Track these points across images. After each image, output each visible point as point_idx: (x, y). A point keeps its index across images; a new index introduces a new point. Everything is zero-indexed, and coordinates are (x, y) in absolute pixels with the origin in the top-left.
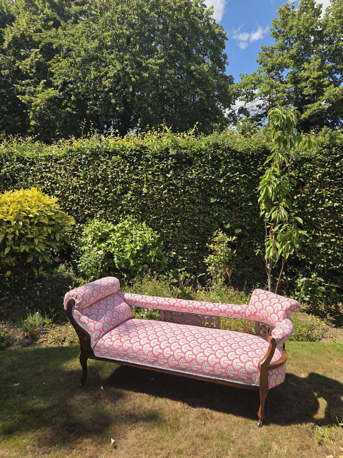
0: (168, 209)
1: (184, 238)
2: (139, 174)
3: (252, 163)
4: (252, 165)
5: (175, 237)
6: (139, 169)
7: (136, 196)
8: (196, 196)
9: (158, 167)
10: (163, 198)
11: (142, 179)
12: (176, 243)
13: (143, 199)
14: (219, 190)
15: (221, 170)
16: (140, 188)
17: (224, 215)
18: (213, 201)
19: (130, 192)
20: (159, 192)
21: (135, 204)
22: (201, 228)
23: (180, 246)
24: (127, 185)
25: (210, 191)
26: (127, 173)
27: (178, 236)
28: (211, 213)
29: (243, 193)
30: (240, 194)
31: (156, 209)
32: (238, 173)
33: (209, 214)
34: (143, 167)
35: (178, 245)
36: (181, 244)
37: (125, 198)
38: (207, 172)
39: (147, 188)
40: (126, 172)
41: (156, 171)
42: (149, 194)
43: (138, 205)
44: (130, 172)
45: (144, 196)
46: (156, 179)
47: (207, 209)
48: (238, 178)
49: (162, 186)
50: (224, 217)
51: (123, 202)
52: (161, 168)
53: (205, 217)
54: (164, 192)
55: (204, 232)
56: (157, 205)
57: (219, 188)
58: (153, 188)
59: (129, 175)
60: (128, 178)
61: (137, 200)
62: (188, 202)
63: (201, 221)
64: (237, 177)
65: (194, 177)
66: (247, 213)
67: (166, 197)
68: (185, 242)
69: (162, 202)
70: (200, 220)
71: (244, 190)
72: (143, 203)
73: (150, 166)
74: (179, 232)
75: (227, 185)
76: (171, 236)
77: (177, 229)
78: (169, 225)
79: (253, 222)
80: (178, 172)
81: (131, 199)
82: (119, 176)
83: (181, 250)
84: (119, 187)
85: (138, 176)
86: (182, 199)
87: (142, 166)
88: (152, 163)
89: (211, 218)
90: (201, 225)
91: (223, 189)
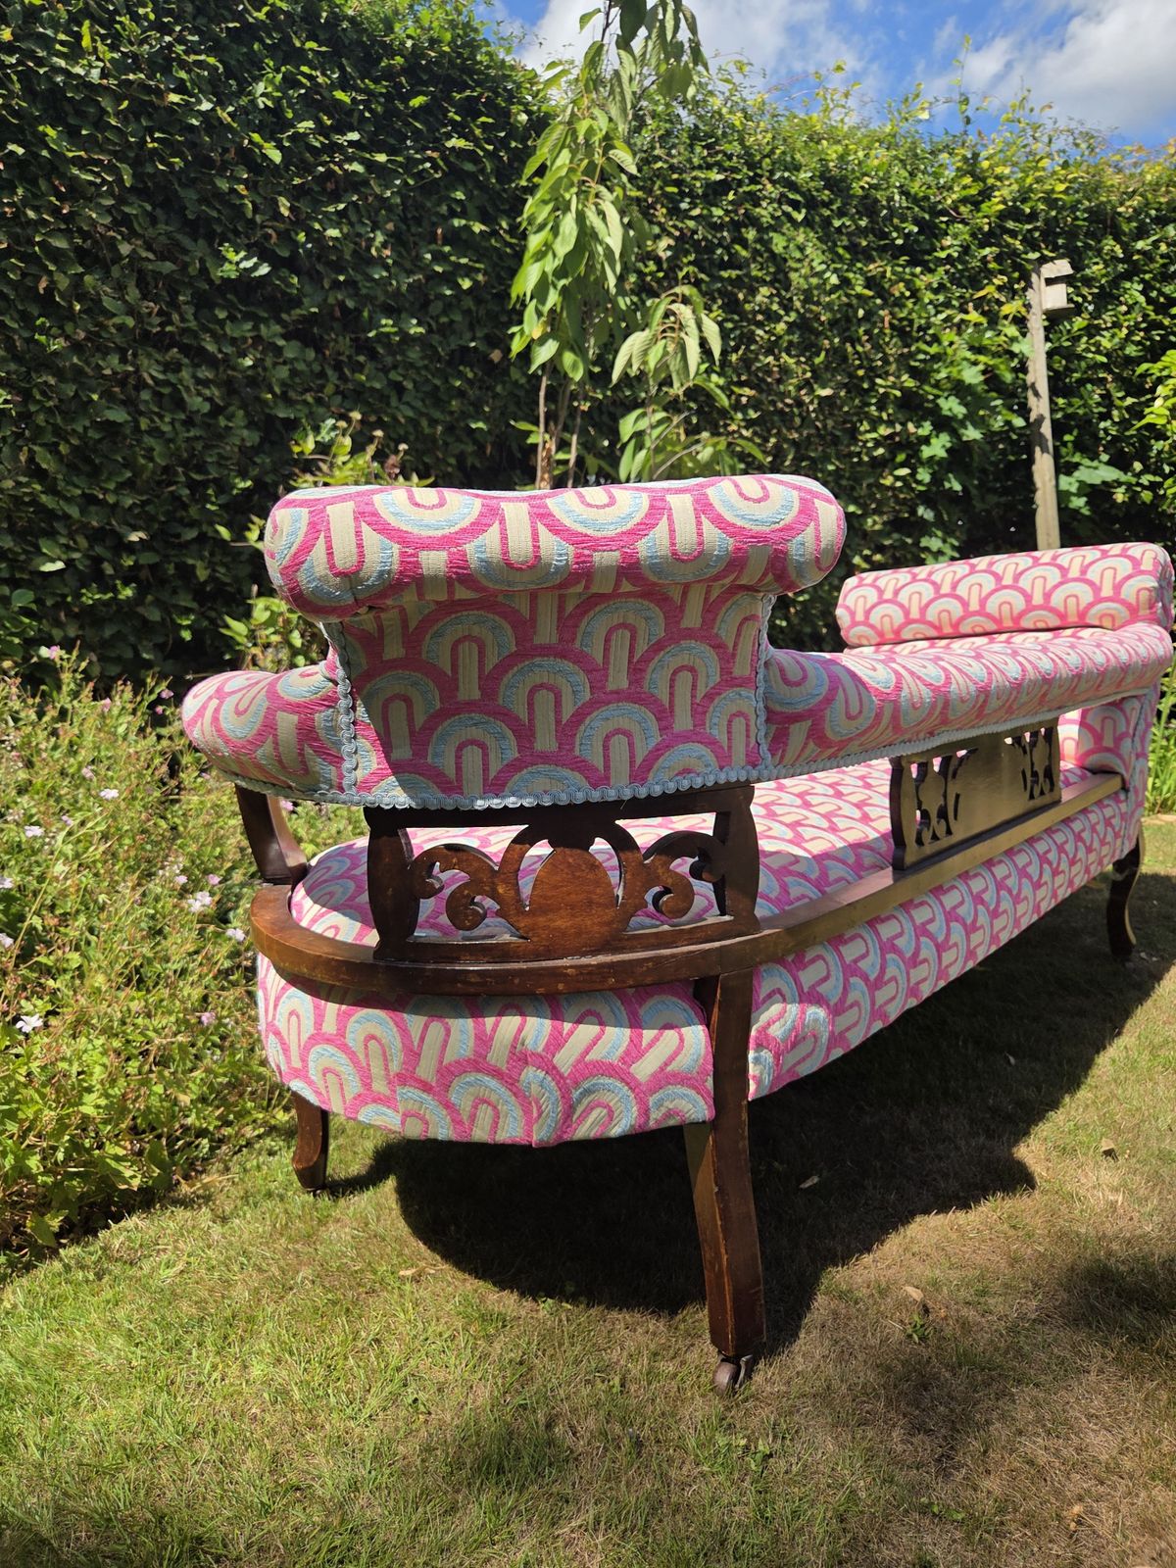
1: (34, 502)
3: (417, 102)
4: (416, 113)
8: (111, 210)
14: (257, 207)
15: (260, 87)
17: (284, 372)
18: (232, 264)
22: (149, 441)
25: (205, 200)
28: (210, 346)
29: (381, 262)
30: (364, 260)
32: (354, 136)
33: (198, 354)
38: (183, 75)
47: (183, 319)
48: (357, 167)
50: (283, 384)
53: (173, 367)
55: (170, 470)
57: (260, 199)
62: (61, 243)
63: (145, 395)
64: (350, 160)
65: (95, 78)
66: (394, 376)
68: (41, 523)
70: (141, 385)
71: (384, 245)
75: (302, 193)
79: (427, 431)
86: (18, 214)
89: (206, 383)
90: (152, 421)
91: (284, 206)
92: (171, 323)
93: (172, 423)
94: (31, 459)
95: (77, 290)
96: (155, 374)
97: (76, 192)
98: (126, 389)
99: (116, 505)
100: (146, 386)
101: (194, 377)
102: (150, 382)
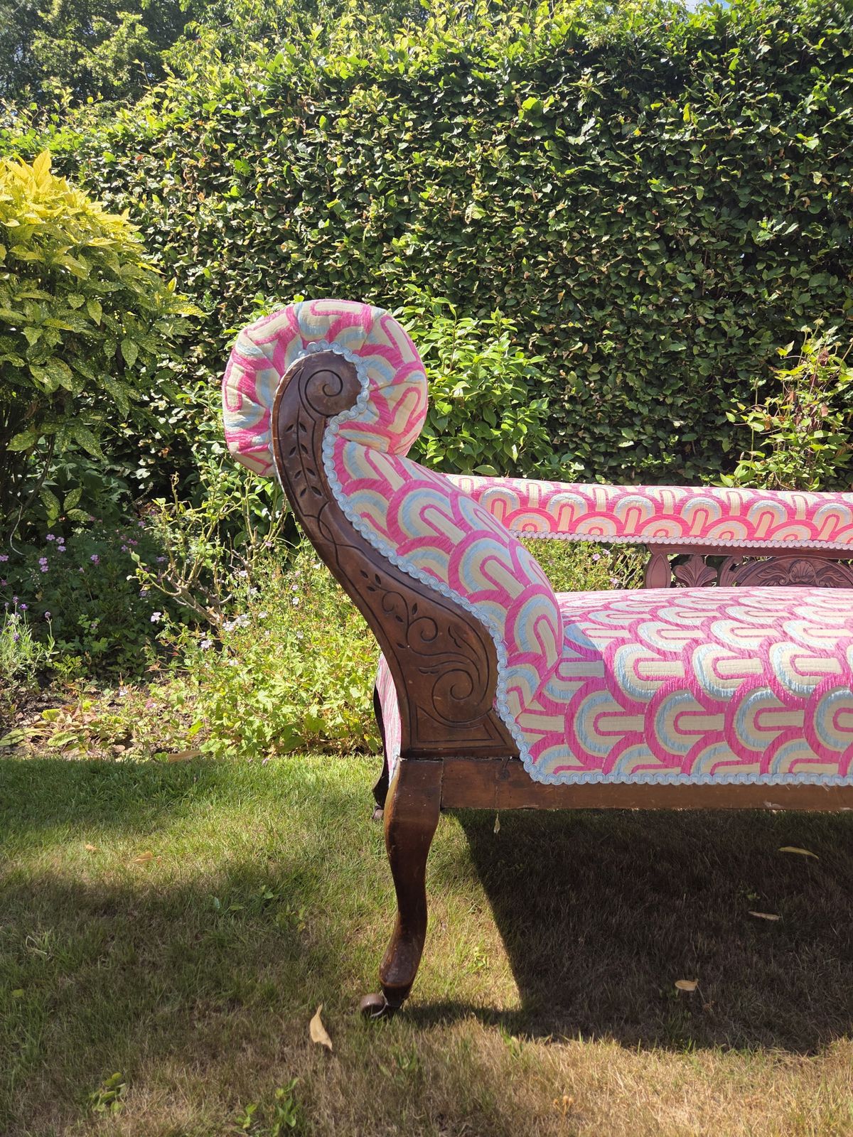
0: (565, 286)
1: (623, 407)
2: (455, 150)
5: (584, 403)
6: (456, 132)
7: (436, 240)
8: (688, 218)
9: (532, 113)
10: (549, 239)
11: (465, 168)
12: (587, 430)
13: (462, 252)
14: (795, 185)
15: (810, 98)
16: (457, 208)
17: (806, 298)
18: (766, 230)
19: (417, 226)
20: (535, 215)
21: (433, 273)
22: (698, 361)
23: (600, 439)
24: (406, 199)
25: (755, 192)
26: (408, 151)
27: (596, 396)
28: (749, 291)
31: (515, 287)
33: (740, 298)
34: (470, 120)
35: (592, 434)
36: (606, 431)
37: (395, 254)
38: (749, 113)
39: (483, 204)
40: (403, 146)
41: (525, 129)
42: (491, 226)
43: (444, 274)
44: (418, 143)
45: (471, 239)
46: (523, 162)
47: (732, 276)
49: (548, 189)
50: (804, 306)
51: (386, 269)
52: (545, 110)
53: (720, 309)
54: (552, 214)
55: (710, 379)
56: (518, 270)
57: (798, 179)
58: (506, 201)
59: (416, 155)
60: (410, 170)
61: (439, 257)
62: (654, 247)
63: (699, 331)
65: (687, 137)
67: (560, 235)
68: (625, 418)
69: (541, 258)
70: (697, 325)
72: (463, 267)
73: (496, 115)
74: (604, 379)
75: (834, 164)
76: (572, 400)
77: (595, 368)
78: (565, 354)
80: (619, 125)
81: (418, 252)
82: (373, 165)
83: (606, 454)
84: (373, 211)
85: (450, 158)
86: (631, 236)
87: (466, 115)
88: (510, 99)
89: (744, 317)
90: (702, 348)
91: (818, 178)
92: (723, 280)
93: (715, 347)
94: (624, 382)
95: (663, 275)
96: (707, 316)
97: (667, 212)
98: (686, 330)
99: (672, 405)
100: (699, 325)
101: (736, 313)
102: (703, 322)
